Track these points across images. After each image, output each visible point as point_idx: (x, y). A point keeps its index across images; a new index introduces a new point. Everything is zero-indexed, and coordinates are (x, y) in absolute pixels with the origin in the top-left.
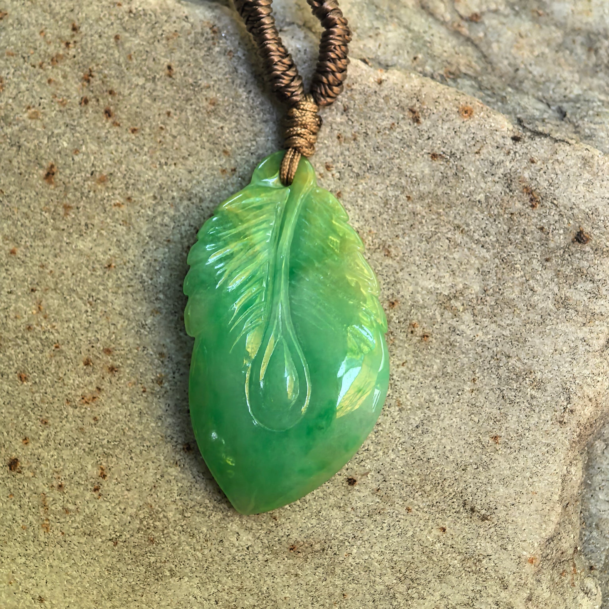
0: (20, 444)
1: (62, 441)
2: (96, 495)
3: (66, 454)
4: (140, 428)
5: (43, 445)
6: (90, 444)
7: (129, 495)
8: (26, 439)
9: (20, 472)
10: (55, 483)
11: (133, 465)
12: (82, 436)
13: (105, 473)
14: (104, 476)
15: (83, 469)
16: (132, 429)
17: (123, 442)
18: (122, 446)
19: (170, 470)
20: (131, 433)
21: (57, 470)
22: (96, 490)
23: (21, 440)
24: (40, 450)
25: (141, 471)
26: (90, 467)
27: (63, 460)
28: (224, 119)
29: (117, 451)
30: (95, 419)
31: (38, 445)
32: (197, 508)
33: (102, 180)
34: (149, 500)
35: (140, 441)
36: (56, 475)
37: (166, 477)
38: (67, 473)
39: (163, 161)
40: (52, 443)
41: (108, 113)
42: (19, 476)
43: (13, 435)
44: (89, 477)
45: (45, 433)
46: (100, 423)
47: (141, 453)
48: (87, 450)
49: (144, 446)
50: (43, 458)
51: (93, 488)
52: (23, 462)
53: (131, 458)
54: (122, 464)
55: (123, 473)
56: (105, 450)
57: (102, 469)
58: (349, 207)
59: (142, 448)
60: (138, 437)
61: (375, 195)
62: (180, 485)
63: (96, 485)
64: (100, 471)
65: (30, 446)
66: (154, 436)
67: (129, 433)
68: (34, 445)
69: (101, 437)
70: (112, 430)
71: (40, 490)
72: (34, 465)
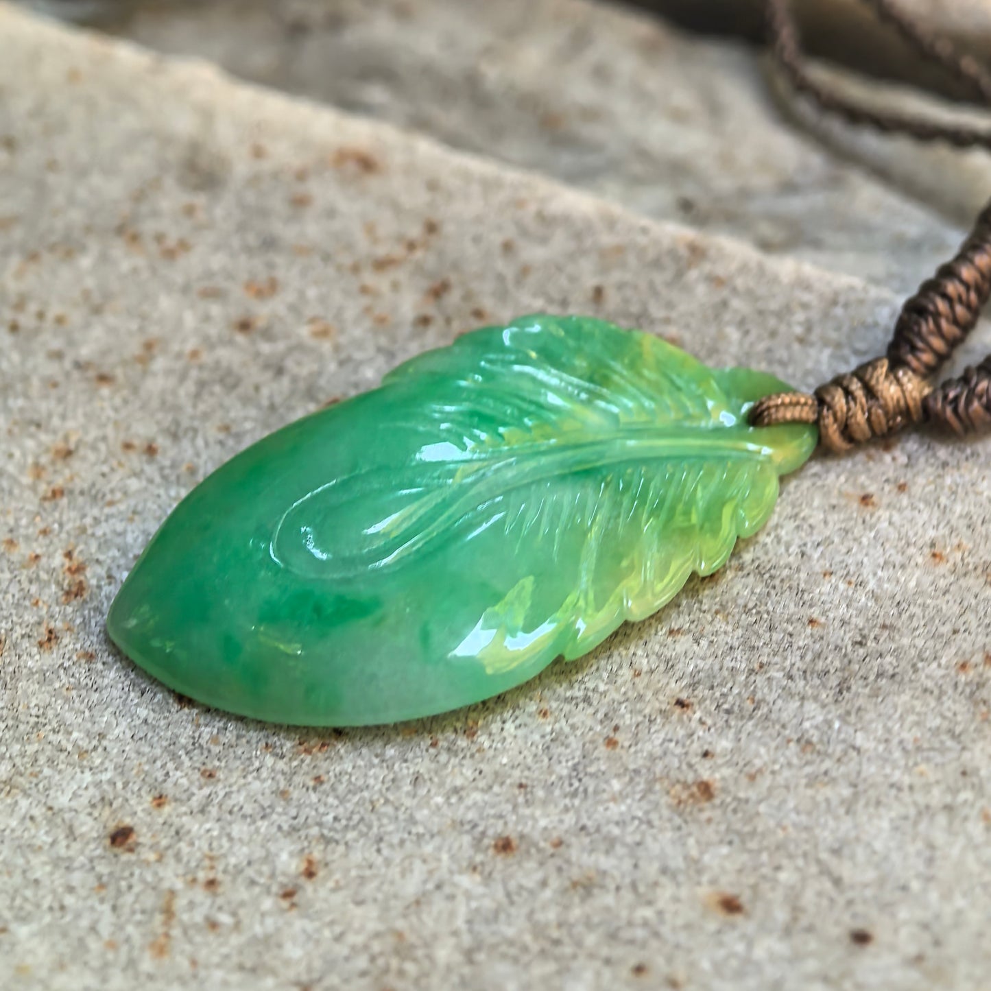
0: (146, 805)
1: (236, 809)
2: (285, 904)
3: (239, 829)
4: (408, 802)
5: (195, 810)
6: (295, 818)
7: (359, 911)
8: (161, 797)
9: (131, 850)
10: (202, 876)
11: (379, 860)
12: (282, 803)
13: (314, 869)
14: (310, 874)
15: (268, 858)
16: (392, 803)
17: (368, 822)
18: (364, 829)
19: (458, 878)
20: (389, 810)
21: (215, 853)
22: (288, 895)
23: (150, 798)
24: (185, 819)
25: (395, 872)
26: (284, 856)
27: (230, 838)
29: (351, 835)
30: (318, 779)
31: (184, 809)
32: (504, 948)
34: (400, 924)
35: (403, 825)
36: (207, 863)
37: (447, 890)
38: (233, 861)
40: (214, 811)
42: (126, 857)
43: (136, 788)
44: (278, 872)
45: (206, 791)
46: (326, 787)
47: (402, 842)
48: (285, 827)
49: (410, 833)
50: (189, 832)
51: (281, 892)
52: (143, 836)
53: (379, 851)
54: (356, 857)
55: (353, 873)
56: (325, 832)
57: (310, 862)
58: (922, 506)
59: (406, 836)
60: (401, 818)
61: (977, 494)
62: (474, 905)
63: (290, 888)
64: (303, 866)
65: (167, 809)
66: (436, 820)
67: (383, 810)
68: (175, 809)
69: (321, 810)
70: (349, 801)
71: (166, 885)
72: (164, 843)
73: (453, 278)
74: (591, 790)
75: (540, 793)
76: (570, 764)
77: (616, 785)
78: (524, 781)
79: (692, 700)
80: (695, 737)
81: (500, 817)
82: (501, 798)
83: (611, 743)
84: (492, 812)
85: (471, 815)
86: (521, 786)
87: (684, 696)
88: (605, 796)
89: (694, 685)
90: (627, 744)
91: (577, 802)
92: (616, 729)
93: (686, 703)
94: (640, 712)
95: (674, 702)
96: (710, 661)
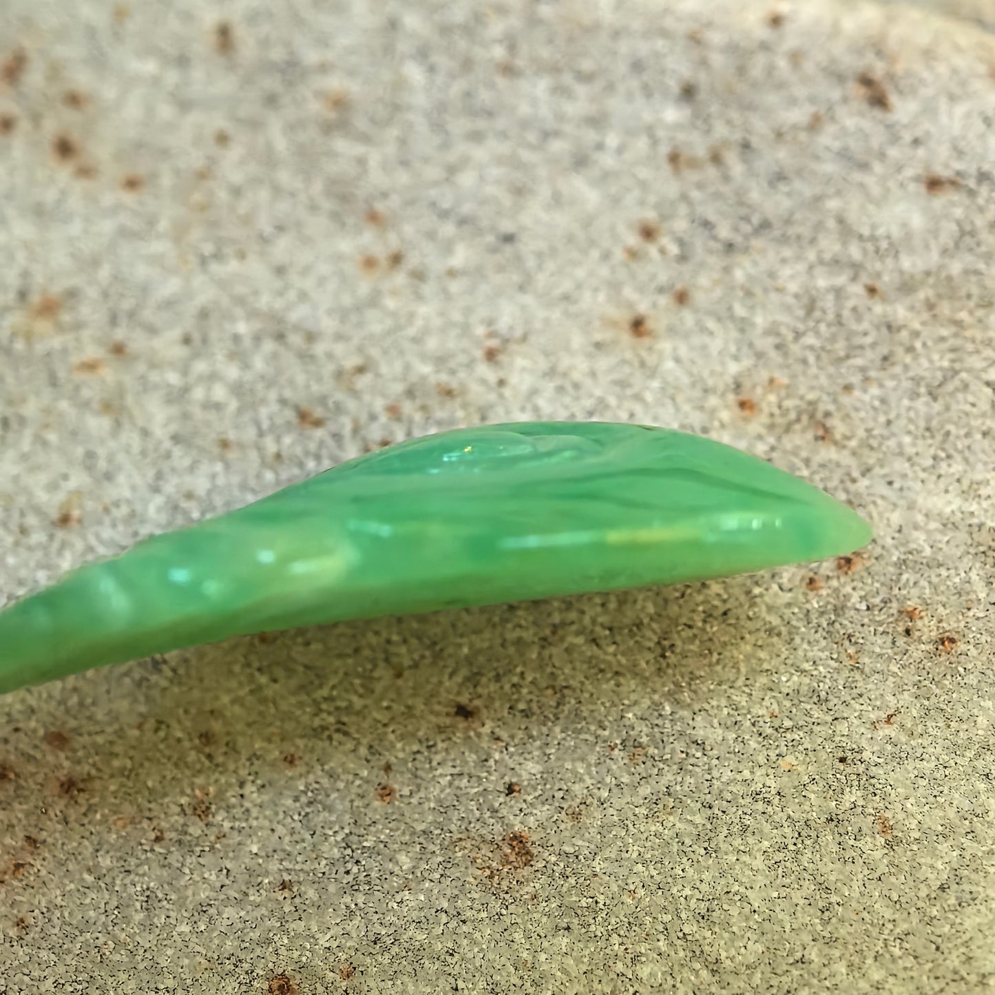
4: (146, 940)
16: (124, 945)
17: (100, 982)
20: (121, 957)
28: (365, 139)
30: (20, 923)
33: (48, 309)
35: (146, 977)
39: (208, 249)
41: (65, 148)
46: (34, 934)
58: (711, 324)
60: (141, 966)
61: (780, 290)
66: (186, 961)
67: (117, 957)
69: (36, 974)
70: (69, 951)
73: (28, 44)
74: (374, 875)
75: (311, 893)
76: (339, 838)
77: (405, 861)
78: (287, 877)
79: (477, 702)
80: (491, 762)
81: (269, 941)
82: (264, 911)
83: (386, 792)
84: (255, 935)
85: (230, 946)
86: (284, 886)
87: (464, 699)
88: (396, 882)
89: (473, 679)
90: (406, 792)
91: (361, 899)
92: (388, 768)
93: (469, 709)
94: (413, 735)
95: (453, 710)
96: (487, 635)
